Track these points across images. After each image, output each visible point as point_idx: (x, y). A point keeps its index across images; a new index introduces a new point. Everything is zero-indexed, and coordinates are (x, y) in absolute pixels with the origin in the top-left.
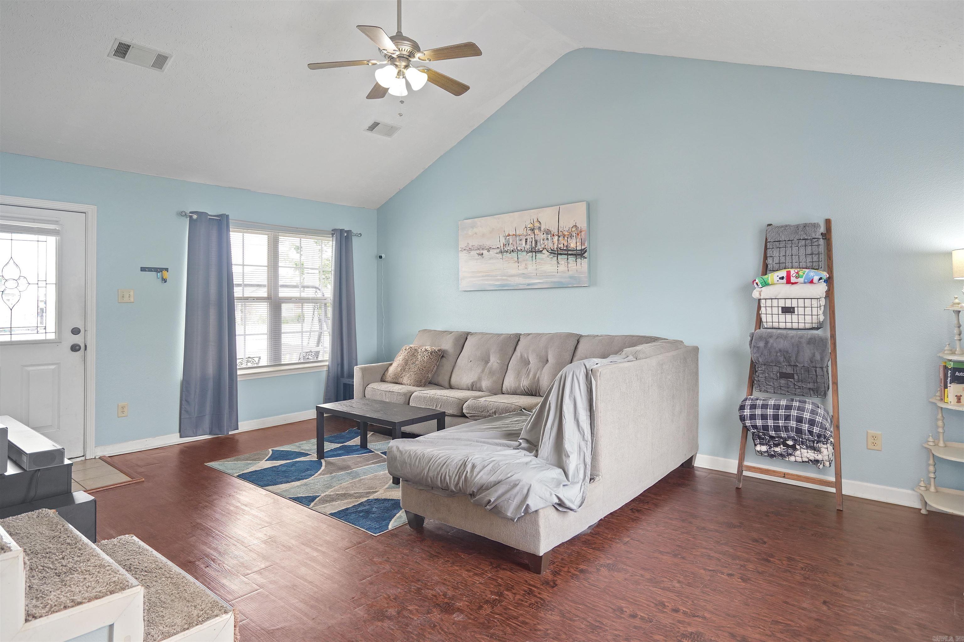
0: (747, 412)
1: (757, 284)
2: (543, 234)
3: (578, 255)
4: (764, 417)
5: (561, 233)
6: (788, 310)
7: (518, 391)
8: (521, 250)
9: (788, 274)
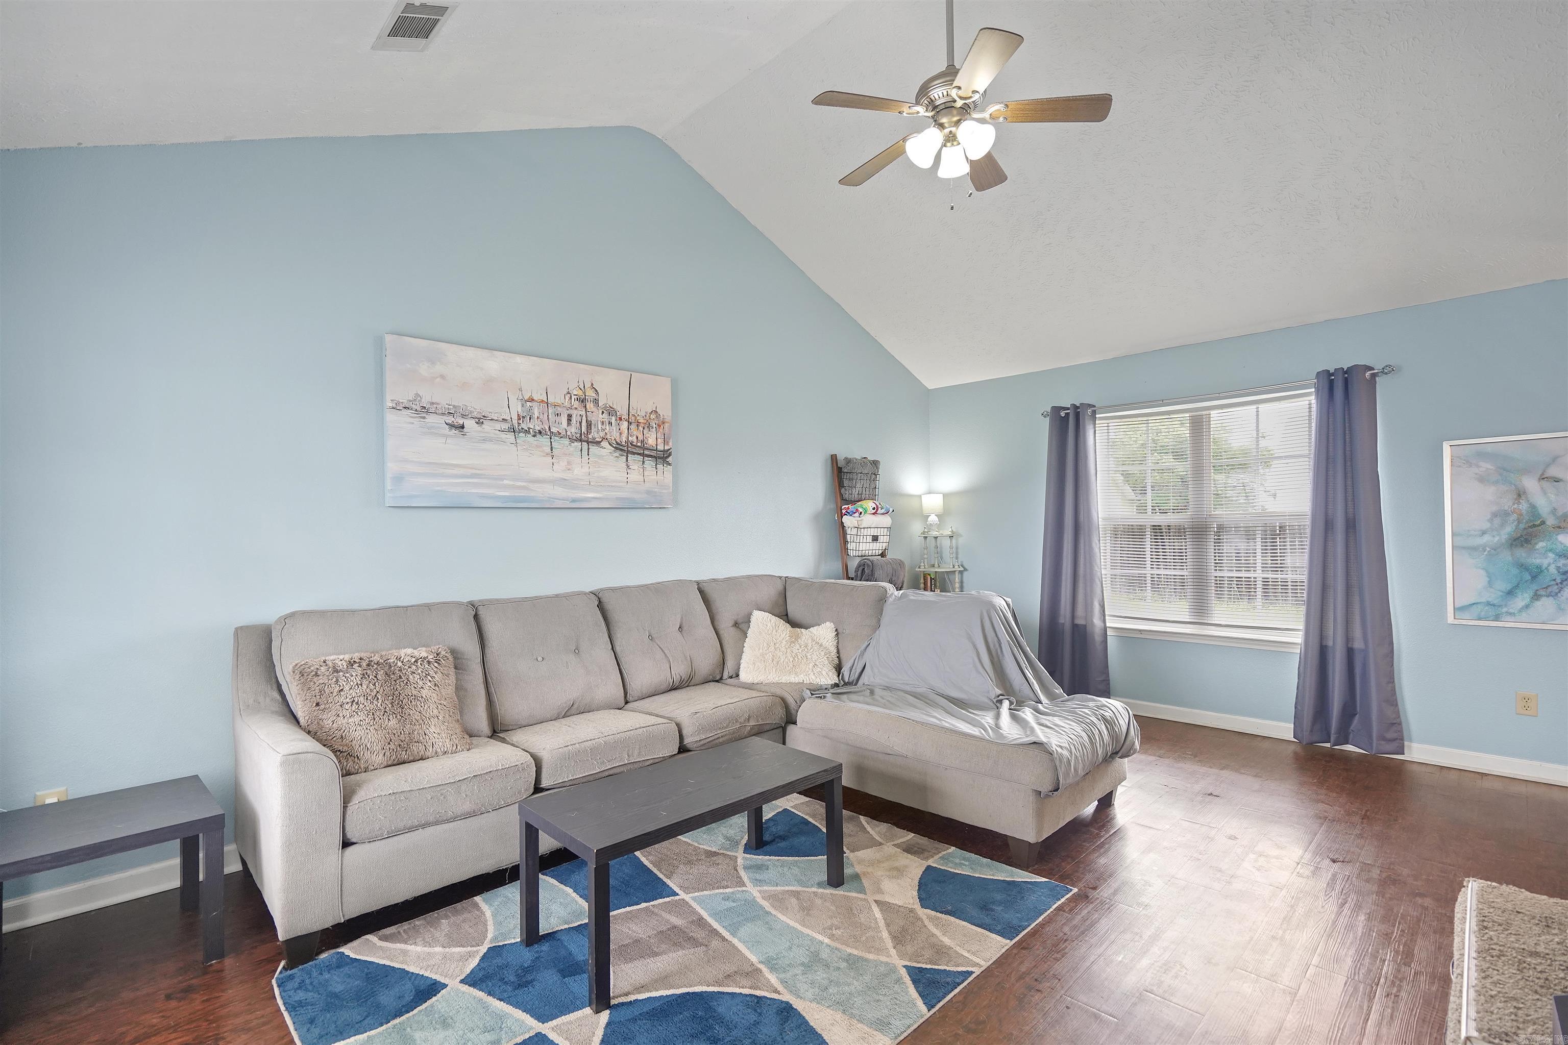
2: (603, 413)
3: (660, 458)
5: (633, 418)
6: (875, 539)
8: (560, 434)
9: (876, 504)
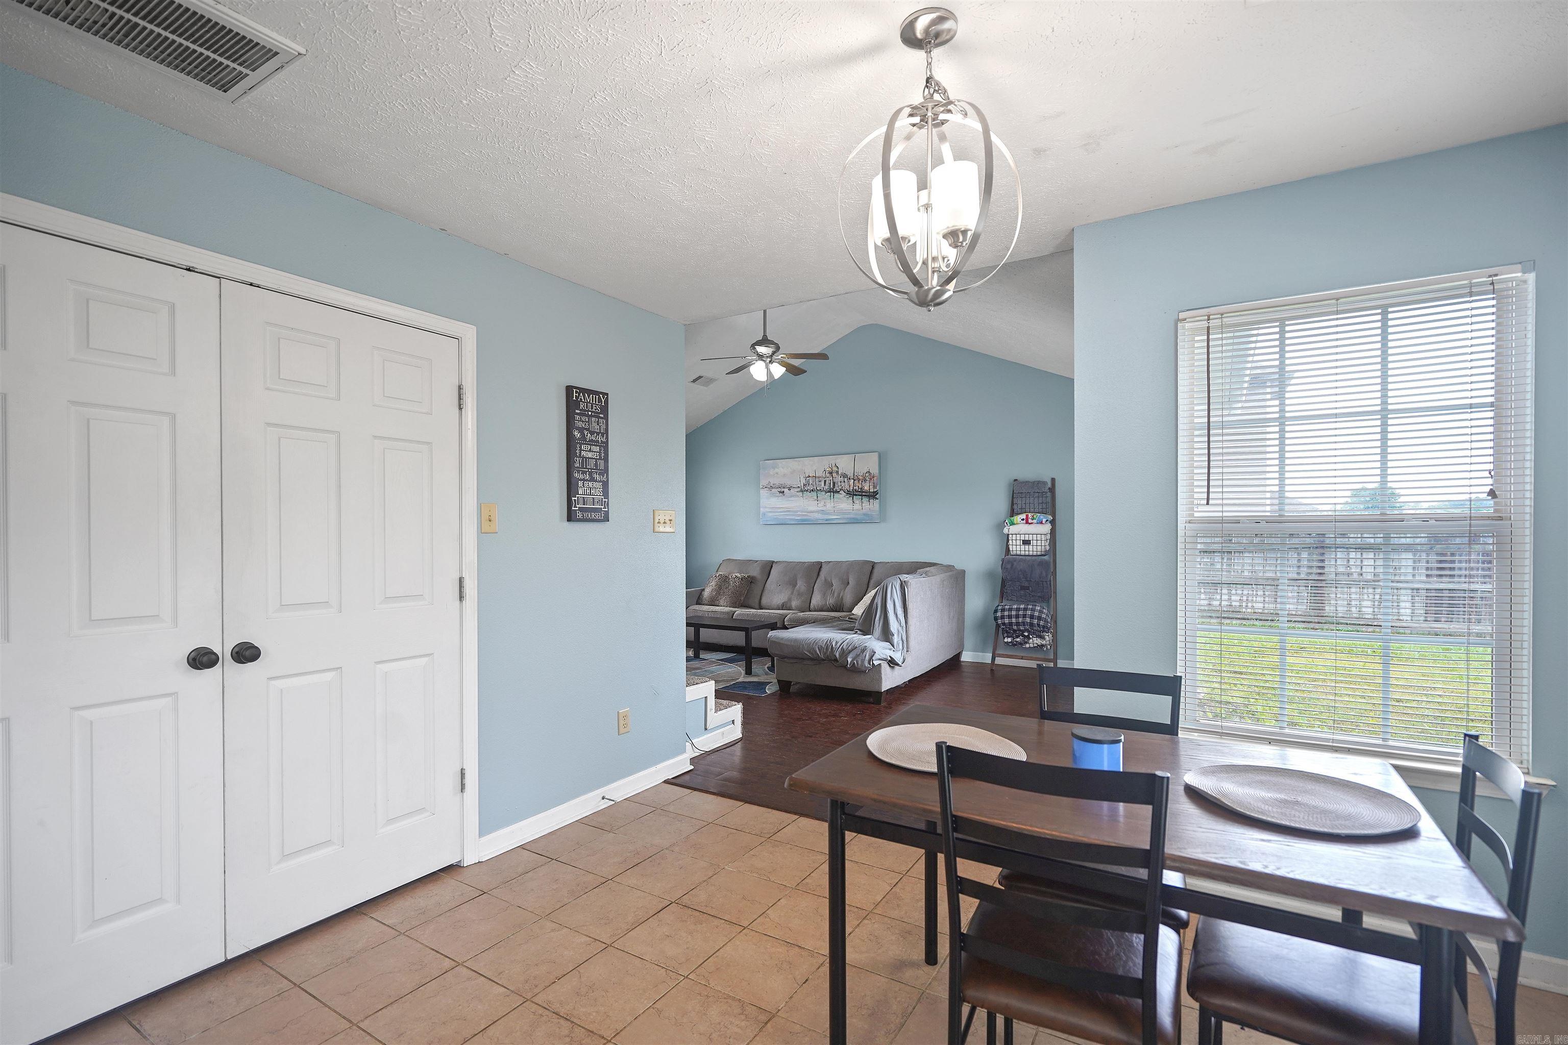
0: (999, 614)
1: (1007, 523)
2: (841, 477)
3: (871, 496)
4: (1010, 617)
5: (856, 477)
6: (1026, 542)
7: (825, 608)
8: (821, 490)
9: (1027, 516)
